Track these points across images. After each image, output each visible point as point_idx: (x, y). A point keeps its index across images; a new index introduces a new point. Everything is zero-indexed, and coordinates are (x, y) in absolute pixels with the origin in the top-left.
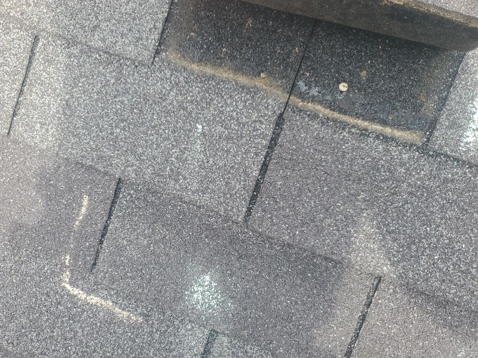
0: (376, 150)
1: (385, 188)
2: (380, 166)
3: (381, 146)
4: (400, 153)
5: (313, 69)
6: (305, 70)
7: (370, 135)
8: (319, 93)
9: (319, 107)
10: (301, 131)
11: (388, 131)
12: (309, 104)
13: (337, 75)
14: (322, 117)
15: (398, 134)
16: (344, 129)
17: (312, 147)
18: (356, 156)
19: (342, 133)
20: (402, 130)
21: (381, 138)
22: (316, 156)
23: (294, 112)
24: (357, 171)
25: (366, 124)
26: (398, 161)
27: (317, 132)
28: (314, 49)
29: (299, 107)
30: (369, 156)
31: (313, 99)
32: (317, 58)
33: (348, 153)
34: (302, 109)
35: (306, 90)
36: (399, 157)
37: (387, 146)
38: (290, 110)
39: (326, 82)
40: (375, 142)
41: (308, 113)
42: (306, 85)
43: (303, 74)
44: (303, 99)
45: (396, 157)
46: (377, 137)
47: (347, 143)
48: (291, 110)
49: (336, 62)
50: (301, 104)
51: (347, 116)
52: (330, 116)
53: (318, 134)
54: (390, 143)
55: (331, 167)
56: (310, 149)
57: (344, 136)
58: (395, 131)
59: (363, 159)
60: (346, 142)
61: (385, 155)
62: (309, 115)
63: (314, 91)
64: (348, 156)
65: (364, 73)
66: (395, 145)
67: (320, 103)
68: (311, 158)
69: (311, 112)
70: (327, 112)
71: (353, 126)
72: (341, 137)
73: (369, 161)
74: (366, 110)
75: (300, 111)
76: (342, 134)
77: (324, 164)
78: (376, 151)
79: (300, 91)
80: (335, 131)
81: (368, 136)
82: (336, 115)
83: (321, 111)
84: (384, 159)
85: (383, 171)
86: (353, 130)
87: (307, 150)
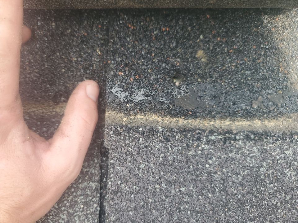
0: (251, 155)
1: (279, 204)
2: (262, 177)
3: (255, 148)
4: (282, 150)
5: (126, 65)
6: (117, 69)
7: (238, 138)
8: (147, 96)
9: (154, 117)
10: (139, 159)
11: (258, 124)
12: (139, 116)
13: (164, 65)
14: (162, 131)
15: (271, 124)
16: (199, 139)
17: (162, 180)
18: (228, 172)
19: (198, 146)
20: (274, 118)
21: (252, 136)
22: (173, 191)
23: (120, 134)
24: (236, 194)
25: (227, 123)
26: (283, 161)
27: (162, 155)
28: (120, 38)
29: (124, 124)
30: (244, 168)
31: (141, 108)
32: (129, 49)
33: (216, 173)
34: (129, 126)
35: (126, 97)
36: (282, 156)
37: (263, 145)
38: (111, 132)
39: (152, 78)
40: (245, 144)
41: (141, 129)
42: (125, 91)
43: (115, 76)
44: (127, 112)
45: (278, 157)
46: (247, 138)
47: (211, 159)
48: (114, 132)
49: (157, 48)
50: (125, 119)
51: (198, 120)
52: (173, 125)
53: (165, 157)
54: (265, 140)
55: (198, 200)
56: (160, 184)
57: (203, 150)
58: (266, 122)
59: (239, 174)
60: (208, 157)
61: (264, 159)
62: (143, 133)
63: (139, 96)
64: (216, 176)
65: (200, 53)
66: (271, 141)
67: (154, 110)
68: (166, 197)
69: (145, 127)
70: (168, 121)
71: (211, 132)
72: (200, 152)
73: (247, 175)
74: (222, 104)
75: (128, 130)
76: (200, 148)
77: (187, 199)
78: (251, 157)
79: (118, 100)
80: (187, 145)
81: (235, 139)
82: (182, 122)
83: (158, 122)
84: (264, 164)
85: (268, 182)
86: (213, 138)
87: (157, 186)
